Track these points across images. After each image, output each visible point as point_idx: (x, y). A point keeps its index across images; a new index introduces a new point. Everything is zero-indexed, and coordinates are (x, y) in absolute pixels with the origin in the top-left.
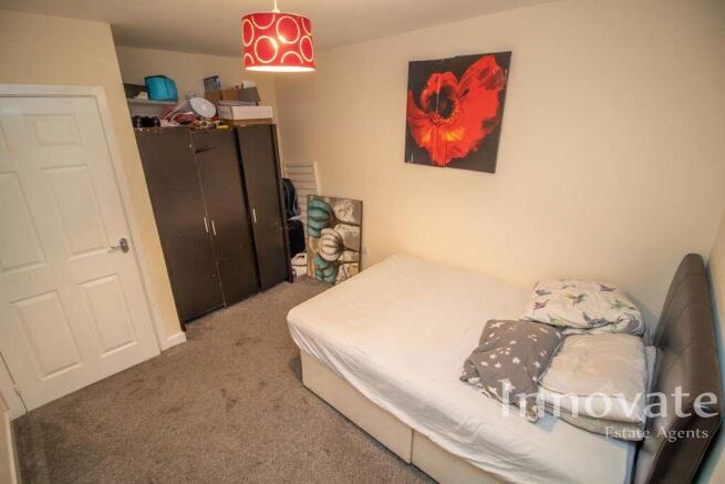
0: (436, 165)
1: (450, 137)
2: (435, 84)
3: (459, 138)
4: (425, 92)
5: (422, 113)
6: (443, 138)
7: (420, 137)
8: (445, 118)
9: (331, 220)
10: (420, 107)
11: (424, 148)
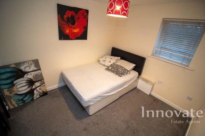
0: (71, 39)
1: (75, 31)
2: (69, 14)
3: (78, 31)
4: (65, 16)
5: (65, 23)
6: (73, 31)
7: (65, 31)
8: (73, 25)
9: (20, 74)
10: (64, 21)
11: (67, 35)
